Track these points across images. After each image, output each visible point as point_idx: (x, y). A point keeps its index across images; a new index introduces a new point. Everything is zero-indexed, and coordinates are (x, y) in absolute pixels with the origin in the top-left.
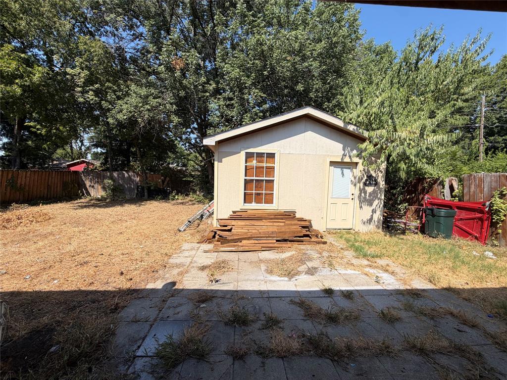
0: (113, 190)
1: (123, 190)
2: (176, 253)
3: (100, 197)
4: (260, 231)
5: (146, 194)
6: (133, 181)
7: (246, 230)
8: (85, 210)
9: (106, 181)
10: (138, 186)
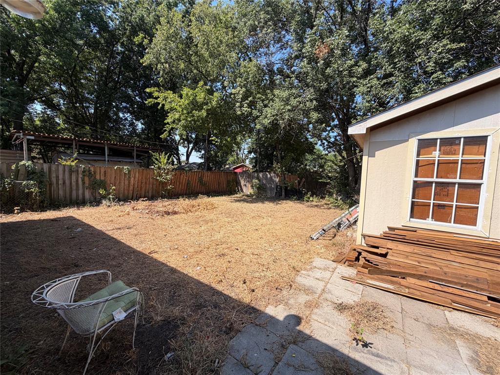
0: (259, 188)
1: (266, 188)
2: (305, 269)
3: (249, 193)
4: (446, 270)
5: (283, 193)
6: (273, 181)
7: (416, 261)
8: (237, 203)
9: (254, 181)
10: (277, 186)
